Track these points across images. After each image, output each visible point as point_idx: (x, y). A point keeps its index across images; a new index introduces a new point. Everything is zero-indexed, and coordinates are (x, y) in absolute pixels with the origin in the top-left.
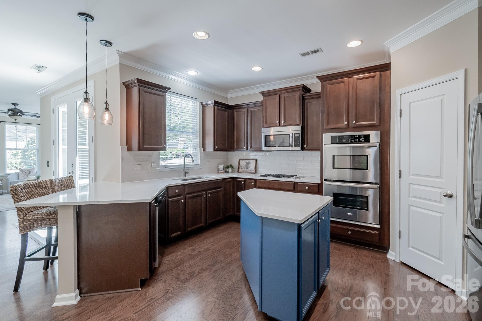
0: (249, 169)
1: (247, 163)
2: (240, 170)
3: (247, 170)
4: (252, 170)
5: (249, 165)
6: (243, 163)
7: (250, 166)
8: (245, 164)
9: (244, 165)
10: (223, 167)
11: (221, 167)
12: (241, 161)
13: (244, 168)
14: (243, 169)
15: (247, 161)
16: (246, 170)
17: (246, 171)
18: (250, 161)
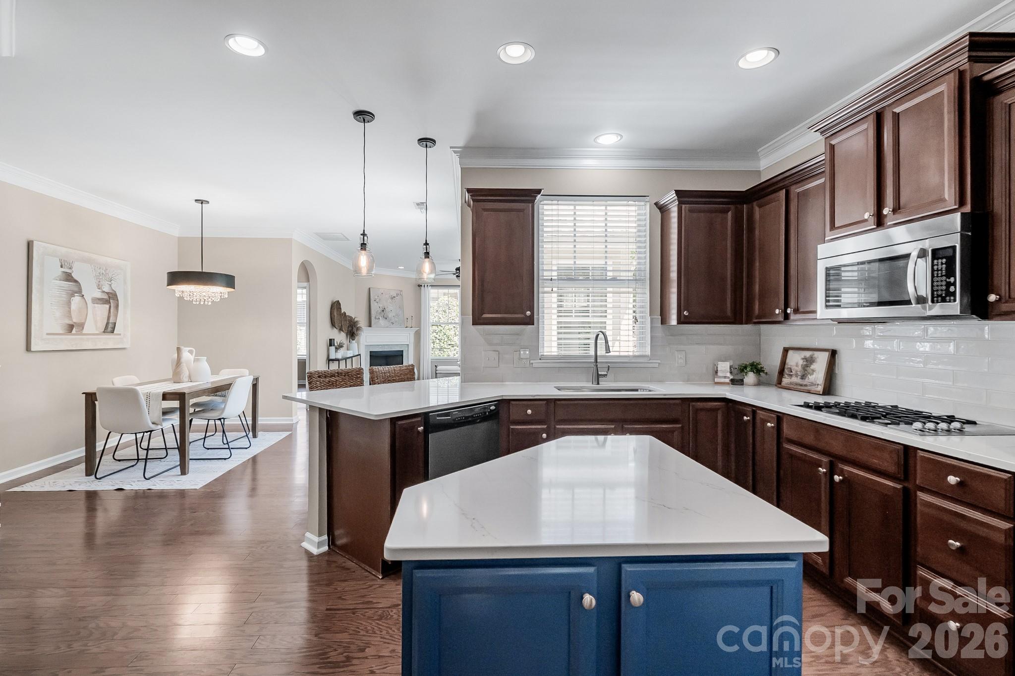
0: (811, 378)
1: (805, 359)
2: (786, 381)
3: (805, 382)
4: (818, 385)
5: (812, 367)
6: (795, 360)
7: (813, 371)
8: (801, 362)
9: (797, 366)
10: (731, 367)
11: (724, 367)
12: (790, 353)
13: (797, 375)
14: (795, 379)
15: (808, 354)
16: (801, 383)
17: (801, 385)
18: (817, 354)
